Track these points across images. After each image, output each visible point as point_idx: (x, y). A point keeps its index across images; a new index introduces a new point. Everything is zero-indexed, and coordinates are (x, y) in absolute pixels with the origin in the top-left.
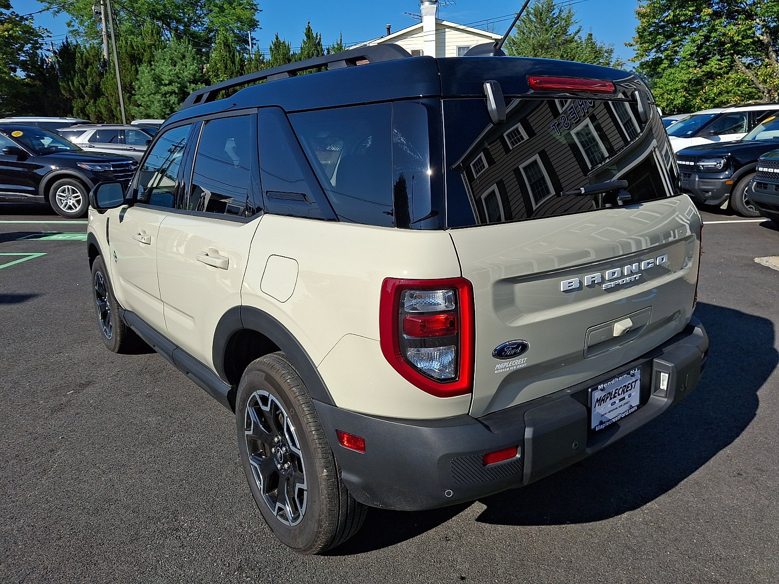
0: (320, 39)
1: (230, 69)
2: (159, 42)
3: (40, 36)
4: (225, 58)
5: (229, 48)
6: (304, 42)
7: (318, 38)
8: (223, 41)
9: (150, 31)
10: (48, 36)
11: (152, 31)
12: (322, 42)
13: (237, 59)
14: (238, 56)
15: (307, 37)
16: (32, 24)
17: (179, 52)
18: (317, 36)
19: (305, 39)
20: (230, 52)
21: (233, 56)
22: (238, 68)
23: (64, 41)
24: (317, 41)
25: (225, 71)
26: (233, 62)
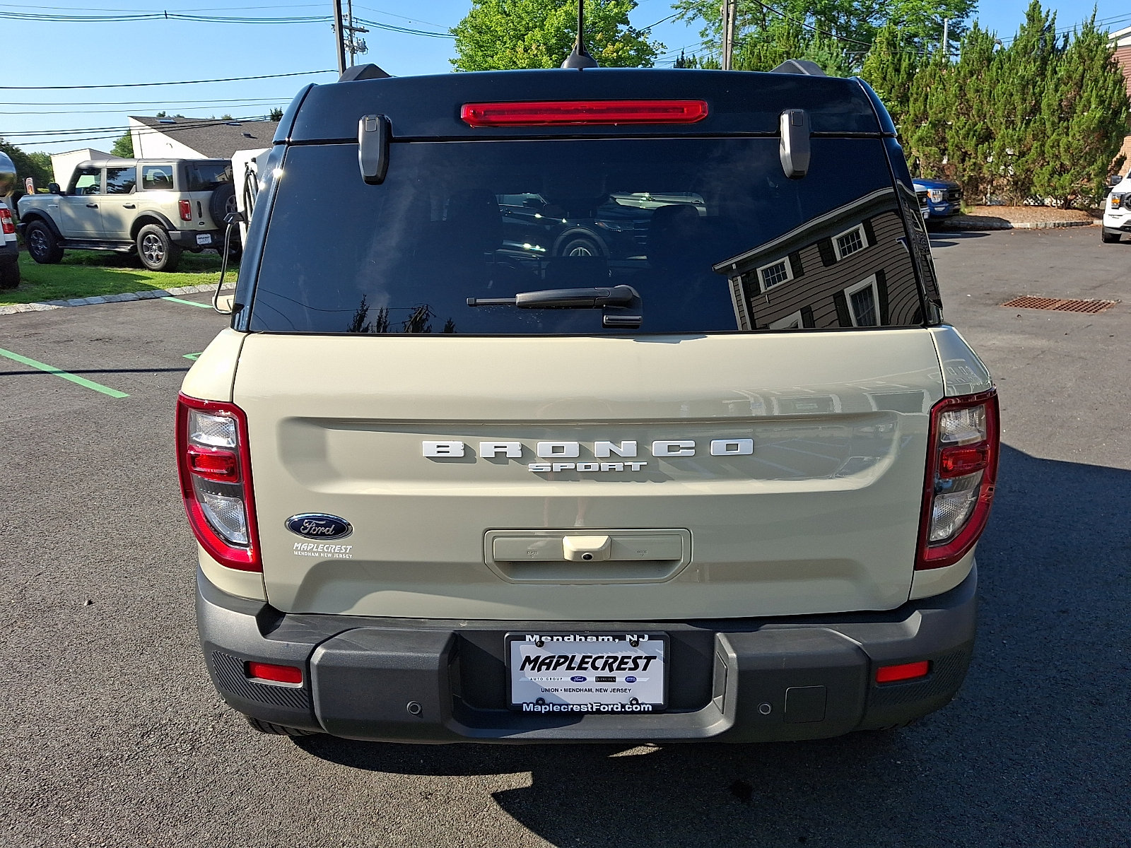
0: (1054, 19)
1: (891, 80)
2: (796, 48)
3: (653, 54)
4: (884, 64)
5: (895, 48)
6: (1023, 28)
7: (1050, 19)
8: (887, 39)
9: (786, 34)
10: (662, 53)
11: (789, 33)
12: (1057, 25)
13: (905, 64)
14: (907, 60)
15: (1029, 20)
16: (646, 40)
17: (819, 60)
18: (1048, 16)
19: (1025, 22)
20: (894, 54)
21: (900, 60)
22: (903, 78)
23: (680, 57)
24: (1047, 24)
25: (882, 84)
26: (897, 71)
